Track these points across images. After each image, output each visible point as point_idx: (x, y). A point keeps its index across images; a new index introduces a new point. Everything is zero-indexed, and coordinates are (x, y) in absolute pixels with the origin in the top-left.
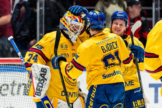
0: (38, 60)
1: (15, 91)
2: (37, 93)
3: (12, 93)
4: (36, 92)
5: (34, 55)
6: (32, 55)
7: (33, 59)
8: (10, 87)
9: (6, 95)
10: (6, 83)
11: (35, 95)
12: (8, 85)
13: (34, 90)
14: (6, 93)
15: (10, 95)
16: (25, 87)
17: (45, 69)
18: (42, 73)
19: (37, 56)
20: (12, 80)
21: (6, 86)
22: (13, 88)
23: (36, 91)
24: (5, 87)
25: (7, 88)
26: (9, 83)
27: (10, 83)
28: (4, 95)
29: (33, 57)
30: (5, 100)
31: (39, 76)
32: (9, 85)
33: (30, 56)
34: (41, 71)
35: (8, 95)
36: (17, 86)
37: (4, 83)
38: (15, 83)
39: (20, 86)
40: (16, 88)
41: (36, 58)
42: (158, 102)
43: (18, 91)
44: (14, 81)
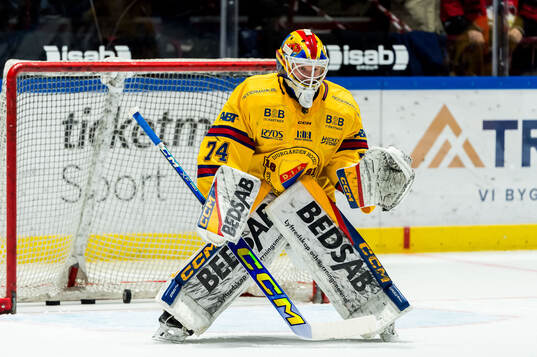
0: (230, 156)
1: (169, 137)
4: (225, 226)
5: (219, 145)
6: (214, 144)
7: (218, 153)
9: (147, 147)
13: (220, 220)
17: (251, 182)
18: (241, 189)
19: (225, 145)
20: (162, 113)
22: (163, 130)
23: (224, 224)
26: (155, 117)
27: (157, 118)
28: (142, 147)
29: (216, 149)
30: (145, 159)
31: (232, 194)
32: (155, 125)
33: (211, 147)
34: (240, 185)
35: (151, 148)
36: (174, 125)
38: (169, 117)
39: (180, 124)
40: (171, 128)
41: (225, 151)
42: (505, 164)
43: (176, 137)
44: (166, 114)
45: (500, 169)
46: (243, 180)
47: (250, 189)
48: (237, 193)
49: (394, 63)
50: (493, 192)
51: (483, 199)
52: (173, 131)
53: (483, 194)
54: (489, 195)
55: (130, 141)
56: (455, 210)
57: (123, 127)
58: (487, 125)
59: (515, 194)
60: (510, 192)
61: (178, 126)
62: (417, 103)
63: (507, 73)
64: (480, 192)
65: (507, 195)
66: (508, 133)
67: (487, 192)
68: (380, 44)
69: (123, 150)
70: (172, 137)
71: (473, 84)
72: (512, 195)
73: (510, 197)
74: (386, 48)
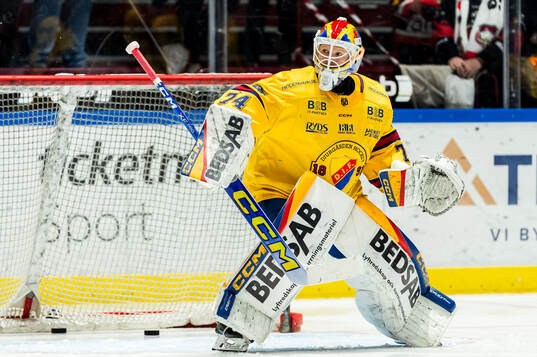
1: (155, 173)
2: (210, 174)
3: (147, 178)
4: (209, 171)
8: (142, 163)
9: (131, 183)
10: (131, 151)
11: (206, 178)
12: (135, 159)
13: (205, 164)
14: (132, 177)
15: (142, 183)
16: (180, 165)
17: (241, 120)
18: (231, 128)
20: (148, 145)
21: (130, 160)
22: (149, 165)
23: (209, 168)
24: (128, 163)
25: (134, 165)
26: (140, 151)
27: (142, 152)
28: (126, 183)
30: (129, 195)
31: (222, 135)
32: (139, 159)
34: (230, 124)
35: (135, 184)
36: (159, 160)
37: (126, 152)
38: (154, 152)
39: (166, 160)
40: (156, 164)
42: (519, 201)
43: (162, 173)
44: (152, 147)
45: (513, 207)
46: (233, 118)
47: (240, 128)
48: (228, 133)
49: (397, 95)
50: (506, 231)
51: (495, 239)
52: (158, 166)
53: (495, 234)
54: (502, 235)
55: (112, 177)
56: (465, 251)
57: (104, 164)
58: (499, 160)
59: (530, 234)
60: (524, 232)
61: (164, 161)
62: (422, 137)
63: (519, 104)
64: (492, 231)
65: (522, 234)
66: (521, 169)
67: (499, 231)
68: (381, 74)
69: (105, 187)
70: (158, 173)
71: (482, 116)
72: (526, 234)
73: (524, 237)
74: (387, 79)
